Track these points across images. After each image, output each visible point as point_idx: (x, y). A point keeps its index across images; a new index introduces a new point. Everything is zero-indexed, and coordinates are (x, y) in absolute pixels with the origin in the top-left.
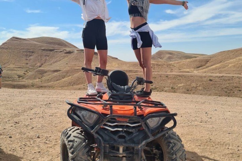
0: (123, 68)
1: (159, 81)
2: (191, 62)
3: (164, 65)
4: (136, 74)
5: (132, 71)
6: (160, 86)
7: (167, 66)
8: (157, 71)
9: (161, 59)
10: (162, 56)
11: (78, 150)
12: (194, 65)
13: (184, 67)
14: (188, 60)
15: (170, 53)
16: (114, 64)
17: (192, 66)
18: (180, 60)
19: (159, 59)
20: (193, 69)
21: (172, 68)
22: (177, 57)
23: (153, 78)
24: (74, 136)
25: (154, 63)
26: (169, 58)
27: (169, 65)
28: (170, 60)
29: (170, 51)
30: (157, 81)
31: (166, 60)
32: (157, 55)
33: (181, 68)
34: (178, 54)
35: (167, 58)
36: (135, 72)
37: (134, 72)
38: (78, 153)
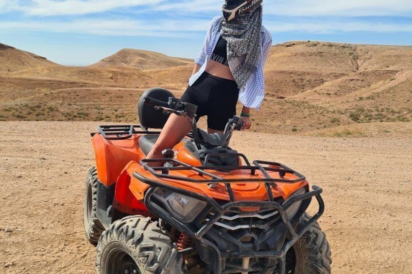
0: (58, 77)
1: (128, 103)
2: (178, 71)
3: (134, 74)
4: (87, 90)
5: (76, 83)
6: (130, 112)
7: (139, 77)
8: (121, 84)
9: (125, 63)
10: (128, 59)
11: (167, 265)
12: (182, 77)
13: (167, 80)
14: (173, 68)
15: (142, 54)
16: (39, 68)
17: (180, 78)
18: (159, 67)
19: (123, 64)
20: (180, 84)
21: (148, 81)
22: (153, 62)
23: (118, 97)
24: (152, 238)
25: (116, 70)
26: (140, 63)
27: (142, 75)
28: (142, 67)
29: (141, 52)
30: (125, 103)
31: (134, 66)
32: (118, 57)
33: (161, 82)
34: (155, 57)
35: (137, 63)
36: (82, 86)
37: (81, 84)
38: (169, 271)
